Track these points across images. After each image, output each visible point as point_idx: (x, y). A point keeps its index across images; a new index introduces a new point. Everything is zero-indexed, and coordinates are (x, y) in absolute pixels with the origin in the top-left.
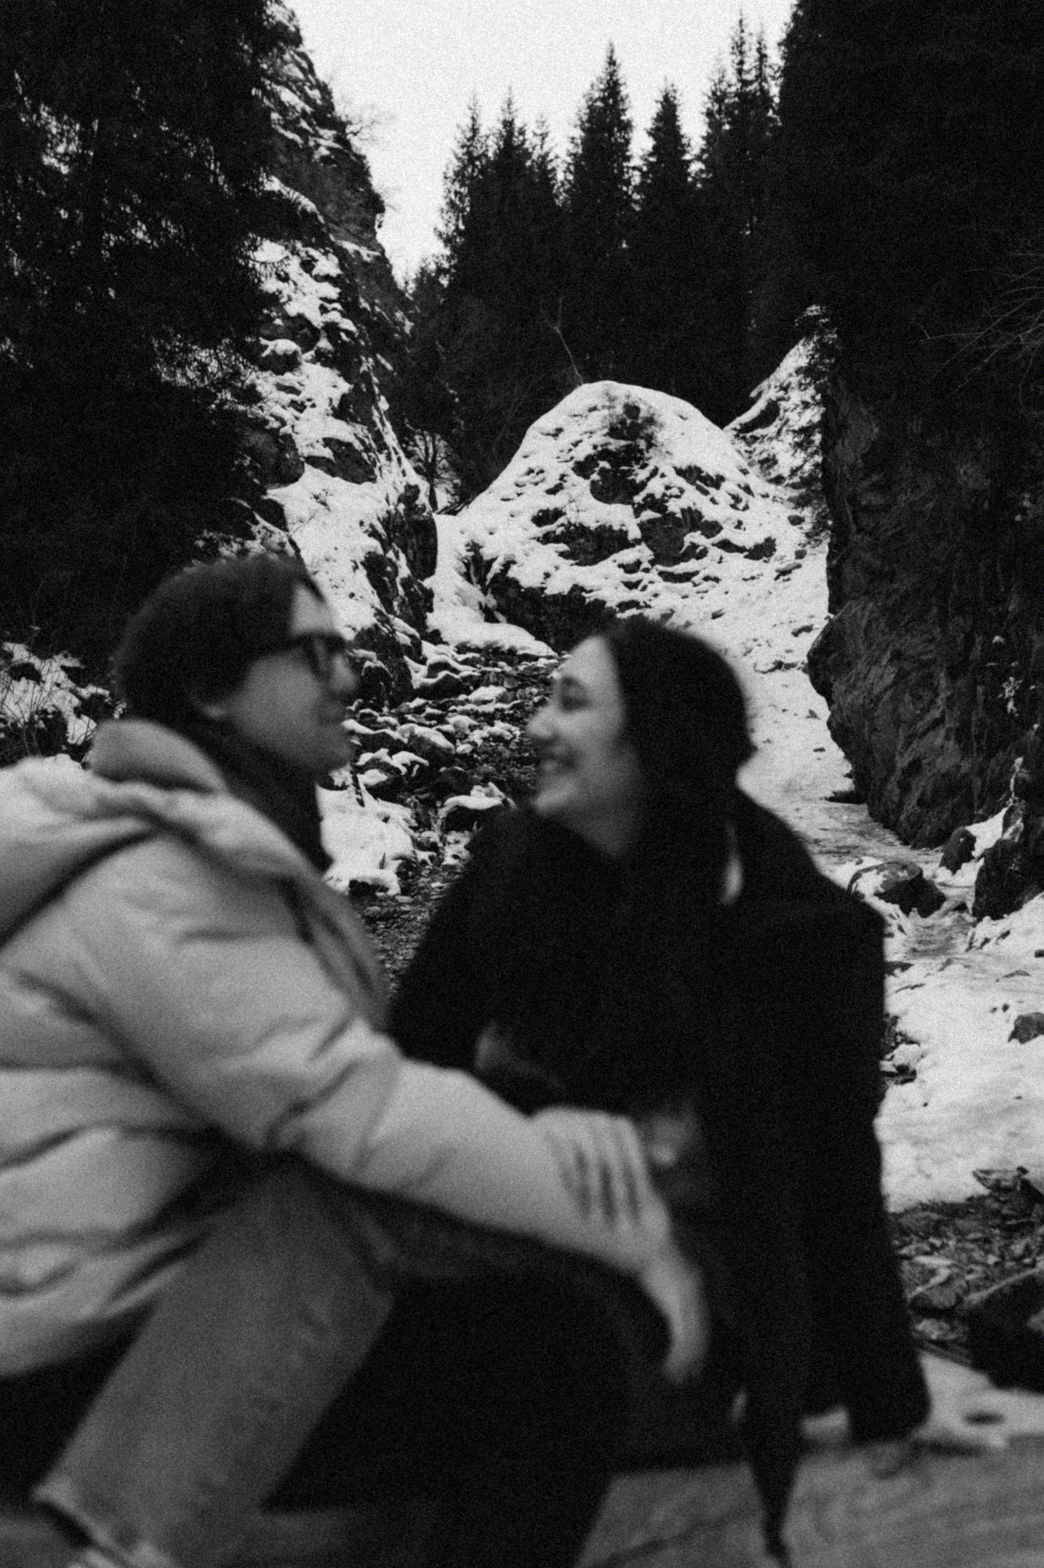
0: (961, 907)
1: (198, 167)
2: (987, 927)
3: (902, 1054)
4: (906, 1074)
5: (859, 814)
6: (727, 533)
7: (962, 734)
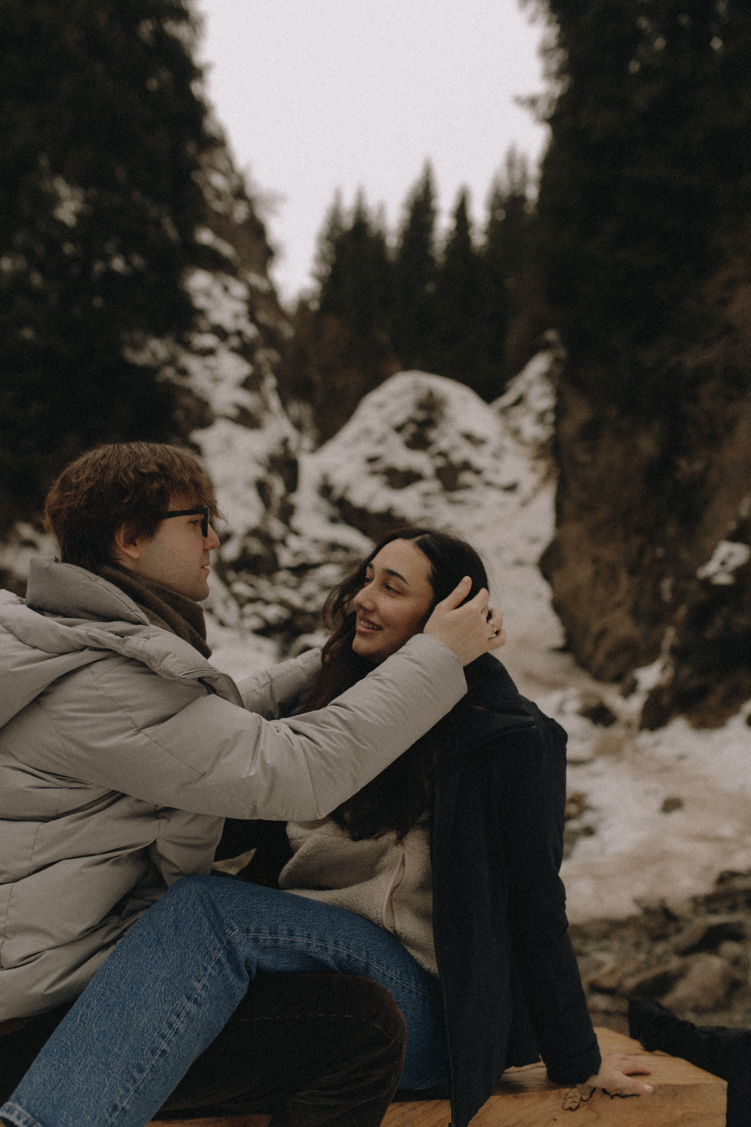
0: (629, 725)
1: (157, 223)
2: (646, 738)
3: (588, 818)
4: (589, 831)
5: (566, 661)
6: (489, 476)
7: (635, 613)
